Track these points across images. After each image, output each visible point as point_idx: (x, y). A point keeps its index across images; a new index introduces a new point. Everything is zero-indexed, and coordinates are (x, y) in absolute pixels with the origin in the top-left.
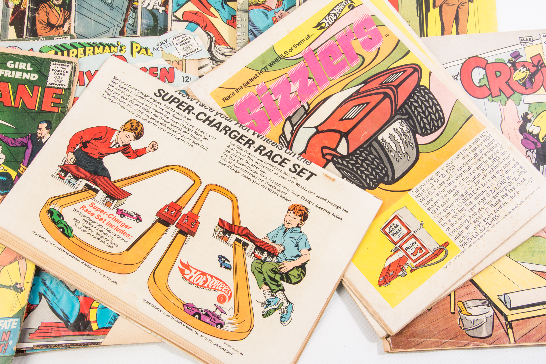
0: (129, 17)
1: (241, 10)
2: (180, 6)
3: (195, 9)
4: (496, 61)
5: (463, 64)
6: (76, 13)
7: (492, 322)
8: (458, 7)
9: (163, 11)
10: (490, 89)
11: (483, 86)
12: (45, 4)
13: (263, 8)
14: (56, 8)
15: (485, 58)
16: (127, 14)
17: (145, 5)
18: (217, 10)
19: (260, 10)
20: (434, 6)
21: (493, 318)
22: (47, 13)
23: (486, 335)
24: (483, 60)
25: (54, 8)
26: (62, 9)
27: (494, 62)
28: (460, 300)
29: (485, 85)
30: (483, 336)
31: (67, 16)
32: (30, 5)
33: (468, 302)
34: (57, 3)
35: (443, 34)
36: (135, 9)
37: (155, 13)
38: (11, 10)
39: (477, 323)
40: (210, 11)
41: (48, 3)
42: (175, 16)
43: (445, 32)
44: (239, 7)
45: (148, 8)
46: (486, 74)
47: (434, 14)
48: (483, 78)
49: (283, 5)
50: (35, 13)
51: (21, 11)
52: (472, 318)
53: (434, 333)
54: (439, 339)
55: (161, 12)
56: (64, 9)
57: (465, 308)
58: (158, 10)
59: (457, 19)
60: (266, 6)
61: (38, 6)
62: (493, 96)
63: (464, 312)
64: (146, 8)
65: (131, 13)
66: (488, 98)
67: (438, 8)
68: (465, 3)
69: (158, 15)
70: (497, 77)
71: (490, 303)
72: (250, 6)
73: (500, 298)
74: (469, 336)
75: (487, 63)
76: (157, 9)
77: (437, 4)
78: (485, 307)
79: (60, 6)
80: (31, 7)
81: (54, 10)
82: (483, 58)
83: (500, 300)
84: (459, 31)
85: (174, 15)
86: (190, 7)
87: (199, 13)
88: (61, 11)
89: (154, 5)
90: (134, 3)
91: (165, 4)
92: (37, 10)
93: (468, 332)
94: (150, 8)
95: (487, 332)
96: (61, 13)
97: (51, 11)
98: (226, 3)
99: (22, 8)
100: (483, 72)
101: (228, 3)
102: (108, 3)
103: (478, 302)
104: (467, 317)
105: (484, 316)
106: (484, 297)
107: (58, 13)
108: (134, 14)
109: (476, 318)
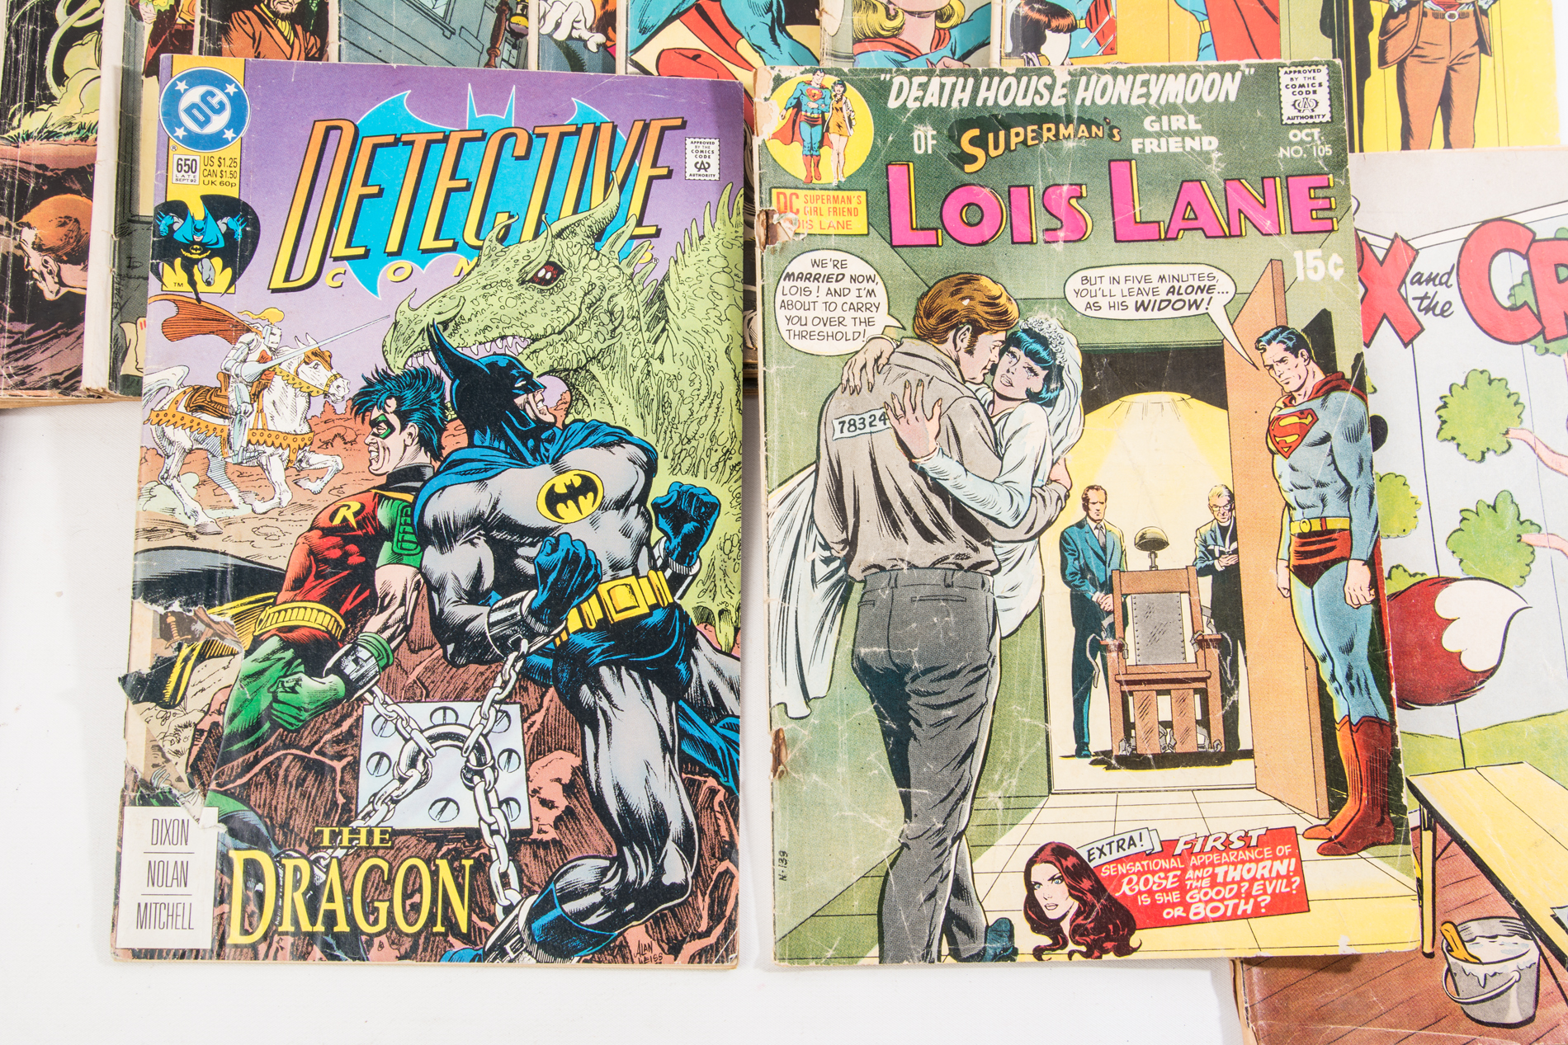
0: (498, 60)
1: (833, 55)
2: (649, 33)
3: (693, 43)
4: (1559, 236)
5: (1467, 239)
6: (343, 43)
7: (1534, 982)
8: (1450, 68)
9: (599, 46)
10: (1539, 317)
11: (1522, 306)
12: (247, 12)
13: (895, 49)
14: (281, 24)
15: (1528, 225)
16: (493, 51)
17: (547, 28)
18: (758, 49)
19: (887, 54)
20: (1383, 62)
21: (1538, 971)
22: (254, 39)
23: (1519, 1019)
24: (1521, 229)
25: (276, 26)
26: (299, 28)
27: (1552, 236)
28: (1448, 919)
29: (1525, 303)
30: (1509, 1020)
31: (314, 50)
32: (206, 15)
33: (1469, 924)
34: (283, 9)
35: (1406, 146)
36: (518, 37)
37: (577, 50)
38: (147, 28)
39: (1493, 984)
40: (736, 51)
41: (256, 8)
42: (636, 65)
43: (1411, 141)
44: (828, 47)
45: (555, 36)
46: (1530, 272)
47: (1381, 84)
48: (1522, 284)
49: (953, 40)
50: (220, 40)
51: (177, 30)
52: (1480, 971)
53: (1375, 1012)
54: (1391, 1027)
55: (593, 48)
56: (305, 30)
57: (1463, 942)
58: (585, 42)
59: (1446, 102)
60: (902, 44)
61: (226, 17)
62: (1549, 338)
63: (1459, 952)
64: (550, 36)
65: (505, 49)
66: (1532, 342)
67: (1394, 68)
68: (1470, 55)
69: (585, 57)
70: (1560, 282)
71: (1530, 928)
72: (856, 41)
73: (1558, 915)
74: (1473, 1019)
75: (1534, 241)
76: (580, 39)
77: (1390, 57)
78: (1517, 938)
79: (292, 19)
80: (209, 22)
81: (275, 32)
82: (1523, 225)
83: (1558, 920)
84: (1451, 137)
85: (632, 60)
86: (679, 36)
87: (703, 56)
88: (296, 35)
89: (573, 28)
90: (514, 19)
91: (606, 22)
92: (225, 30)
93: (1469, 1009)
94: (561, 35)
95: (1521, 1010)
96: (297, 41)
97: (265, 33)
98: (783, 30)
99: (180, 21)
100: (1521, 265)
101: (788, 28)
102: (435, 15)
103: (1496, 926)
104: (1468, 967)
105: (1512, 965)
106: (1512, 910)
107: (288, 42)
108: (515, 52)
109: (1491, 969)
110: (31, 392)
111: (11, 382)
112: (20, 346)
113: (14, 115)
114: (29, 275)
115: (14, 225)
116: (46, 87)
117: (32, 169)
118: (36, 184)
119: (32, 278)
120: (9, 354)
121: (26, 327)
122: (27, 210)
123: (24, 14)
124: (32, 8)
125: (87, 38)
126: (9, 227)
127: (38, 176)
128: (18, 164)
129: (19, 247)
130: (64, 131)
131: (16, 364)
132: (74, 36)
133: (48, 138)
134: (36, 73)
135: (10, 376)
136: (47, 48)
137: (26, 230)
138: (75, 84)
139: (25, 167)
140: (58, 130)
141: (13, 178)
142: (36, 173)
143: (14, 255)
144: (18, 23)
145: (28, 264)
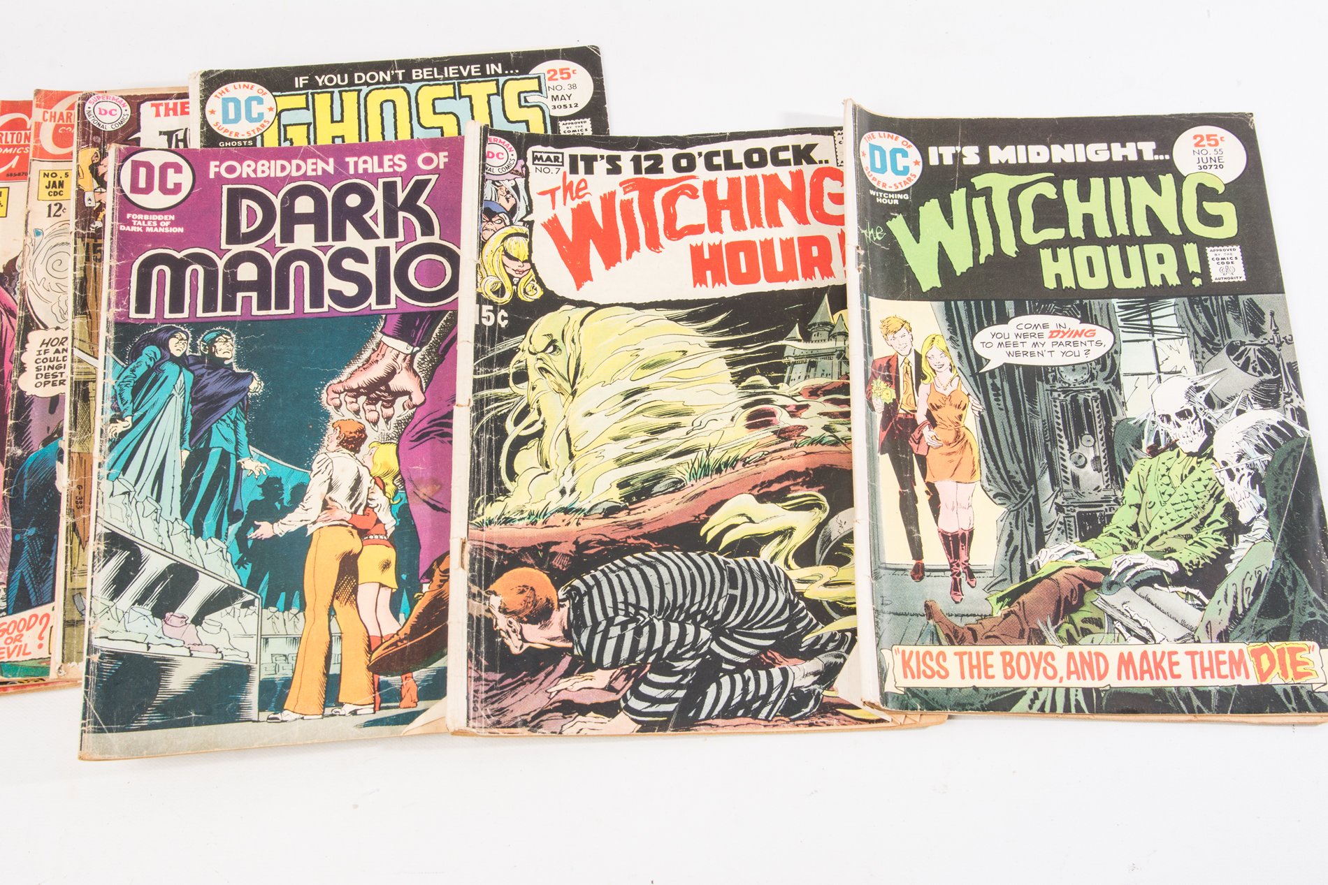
110: (506, 730)
111: (489, 722)
112: (495, 692)
113: (478, 505)
114: (497, 634)
115: (483, 593)
116: (501, 483)
117: (495, 548)
118: (499, 559)
119: (500, 636)
120: (486, 699)
121: (498, 676)
122: (493, 581)
123: (482, 426)
124: (487, 422)
125: (531, 443)
126: (480, 594)
127: (499, 553)
128: (484, 544)
129: (488, 611)
130: (518, 517)
131: (492, 707)
132: (520, 442)
133: (505, 523)
134: (493, 472)
135: (488, 717)
136: (500, 453)
137: (493, 596)
138: (523, 480)
139: (489, 546)
140: (513, 516)
141: (481, 555)
142: (498, 551)
143: (485, 617)
144: (478, 433)
145: (497, 625)
